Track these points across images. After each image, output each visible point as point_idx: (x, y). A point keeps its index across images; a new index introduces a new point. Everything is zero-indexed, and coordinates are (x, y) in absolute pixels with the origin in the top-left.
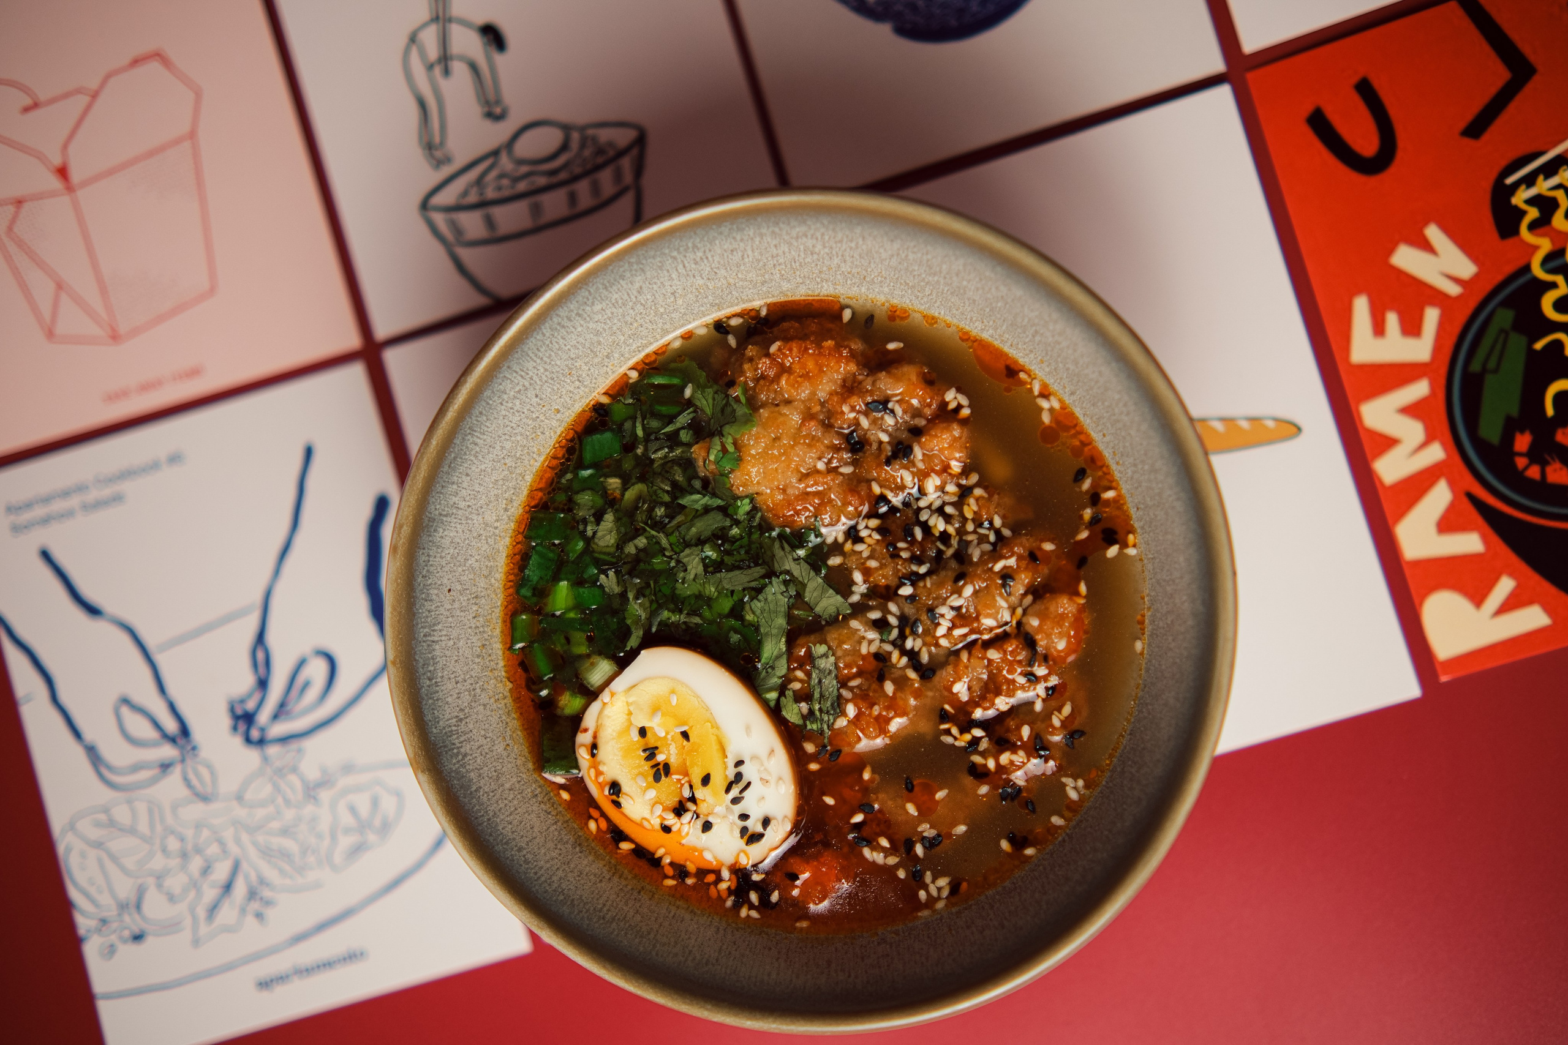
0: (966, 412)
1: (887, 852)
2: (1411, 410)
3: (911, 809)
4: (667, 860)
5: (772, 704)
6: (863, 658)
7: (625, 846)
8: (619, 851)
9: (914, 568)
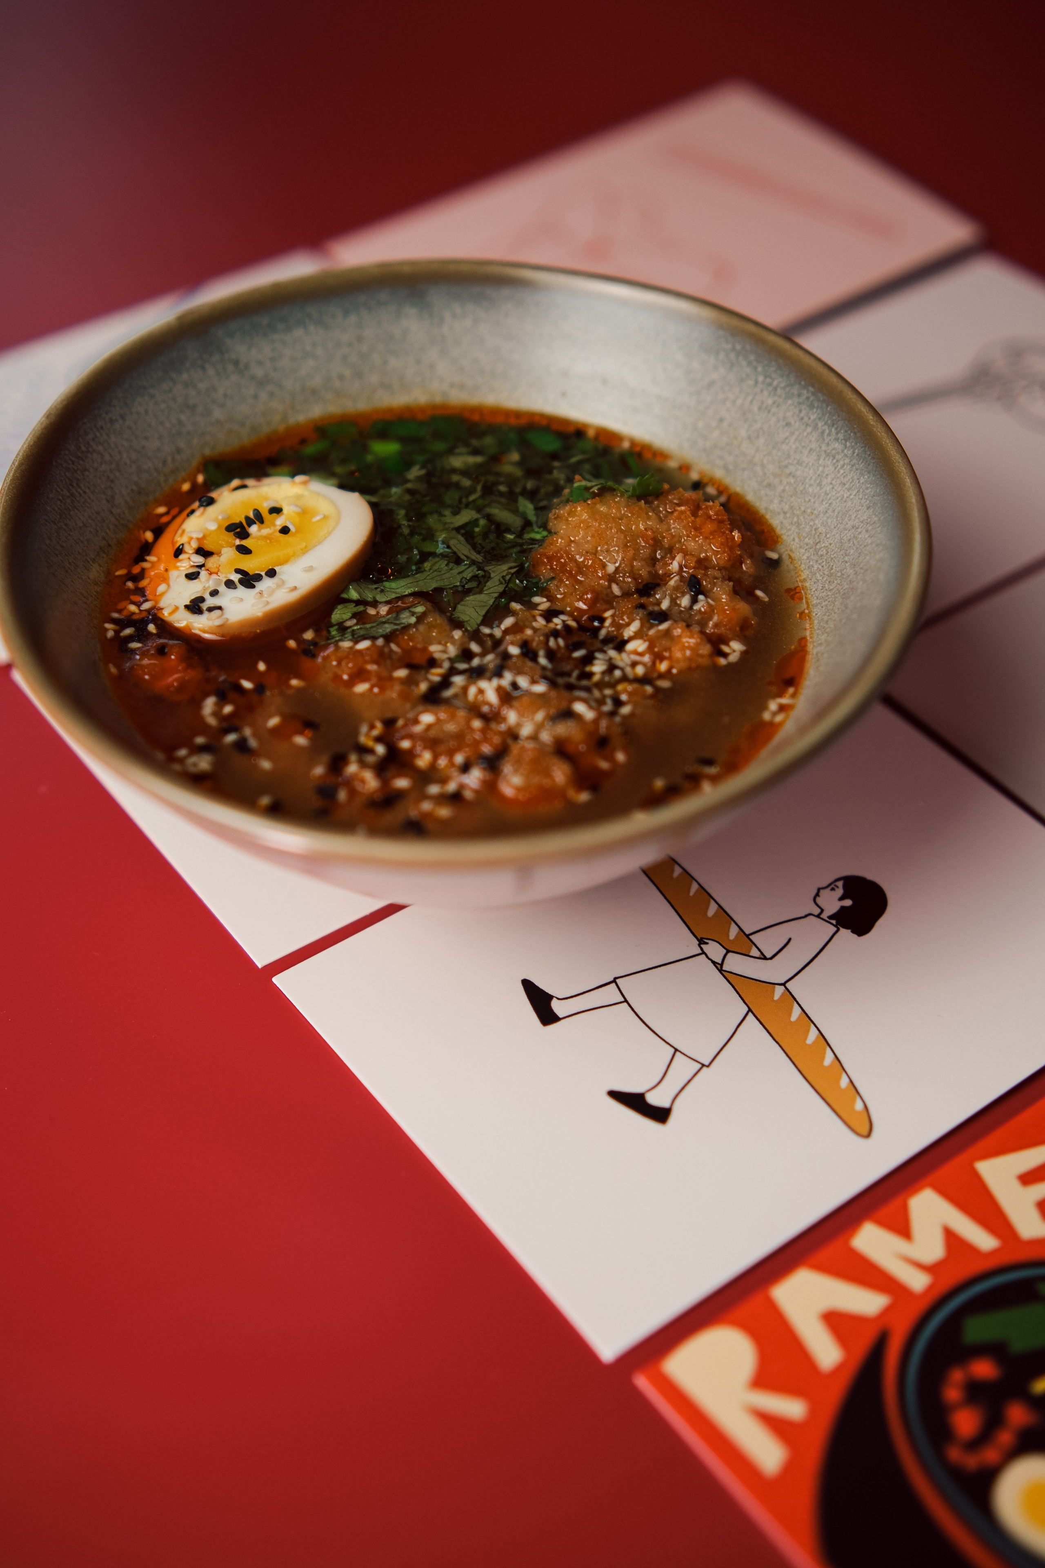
0: (722, 661)
1: (216, 714)
2: (951, 1237)
3: (274, 722)
4: (145, 565)
5: (344, 596)
6: (425, 649)
7: (149, 536)
8: (141, 532)
9: (541, 653)
